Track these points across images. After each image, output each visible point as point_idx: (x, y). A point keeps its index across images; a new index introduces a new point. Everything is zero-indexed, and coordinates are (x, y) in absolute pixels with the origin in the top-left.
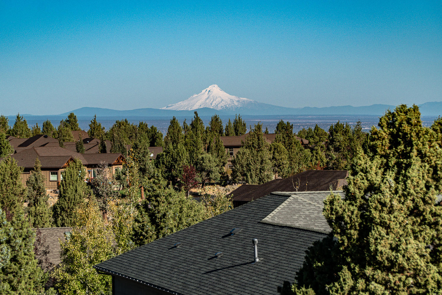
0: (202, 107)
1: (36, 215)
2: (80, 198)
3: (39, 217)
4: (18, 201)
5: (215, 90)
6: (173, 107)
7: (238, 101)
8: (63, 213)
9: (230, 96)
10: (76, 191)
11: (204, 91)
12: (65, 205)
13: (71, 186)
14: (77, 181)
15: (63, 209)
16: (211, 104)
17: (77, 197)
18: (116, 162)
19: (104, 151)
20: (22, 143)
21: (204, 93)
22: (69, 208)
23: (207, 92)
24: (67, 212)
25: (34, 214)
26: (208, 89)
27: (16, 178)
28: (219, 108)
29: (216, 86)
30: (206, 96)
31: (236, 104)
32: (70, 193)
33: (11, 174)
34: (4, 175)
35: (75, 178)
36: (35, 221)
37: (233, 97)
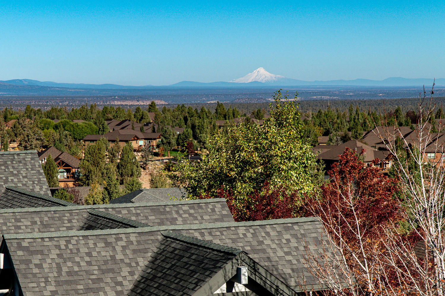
0: (253, 81)
1: (107, 169)
2: (130, 160)
3: (109, 170)
4: (101, 161)
5: (262, 70)
6: (236, 81)
7: (275, 77)
8: (122, 167)
9: (271, 74)
10: (128, 157)
11: (255, 71)
12: (123, 163)
13: (126, 155)
14: (129, 152)
15: (122, 165)
16: (259, 79)
17: (129, 160)
18: (158, 137)
19: (154, 131)
20: (118, 123)
21: (255, 73)
22: (125, 165)
23: (257, 72)
24: (124, 166)
25: (106, 168)
26: (258, 70)
27: (100, 150)
28: (264, 82)
29: (262, 68)
30: (256, 74)
31: (274, 79)
32: (125, 158)
33: (98, 149)
34: (95, 149)
35: (128, 151)
36: (107, 172)
37: (272, 75)
